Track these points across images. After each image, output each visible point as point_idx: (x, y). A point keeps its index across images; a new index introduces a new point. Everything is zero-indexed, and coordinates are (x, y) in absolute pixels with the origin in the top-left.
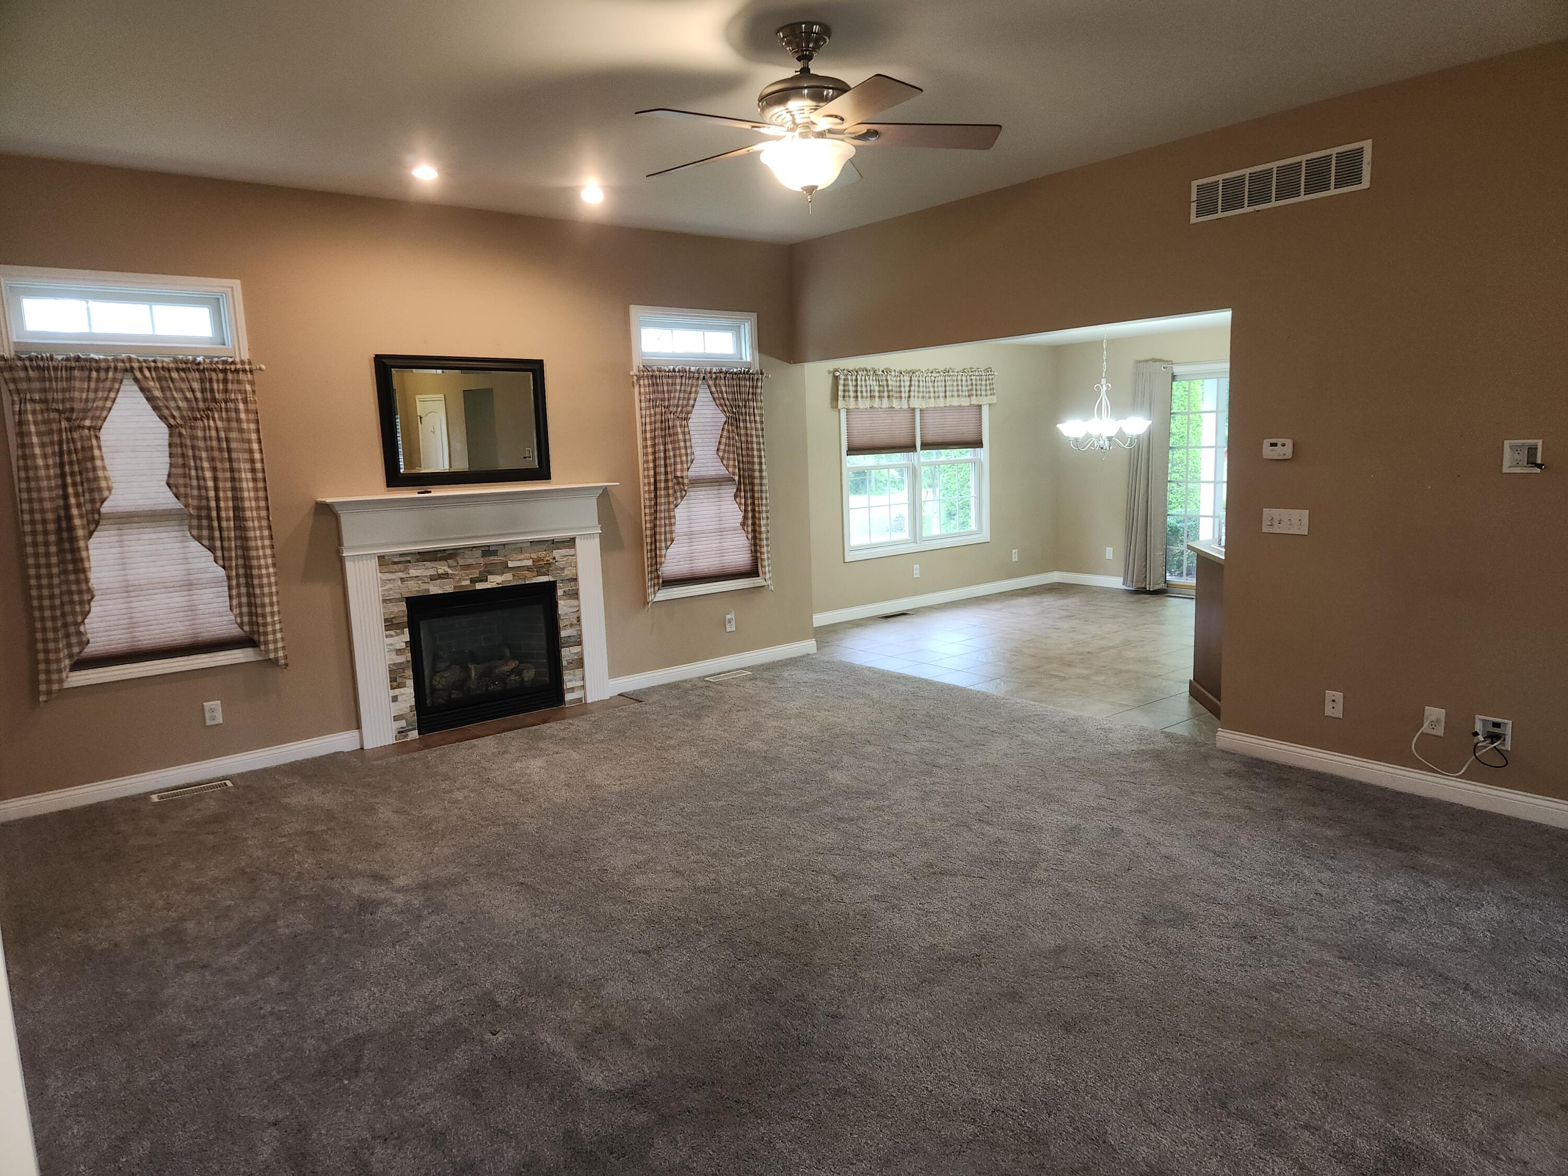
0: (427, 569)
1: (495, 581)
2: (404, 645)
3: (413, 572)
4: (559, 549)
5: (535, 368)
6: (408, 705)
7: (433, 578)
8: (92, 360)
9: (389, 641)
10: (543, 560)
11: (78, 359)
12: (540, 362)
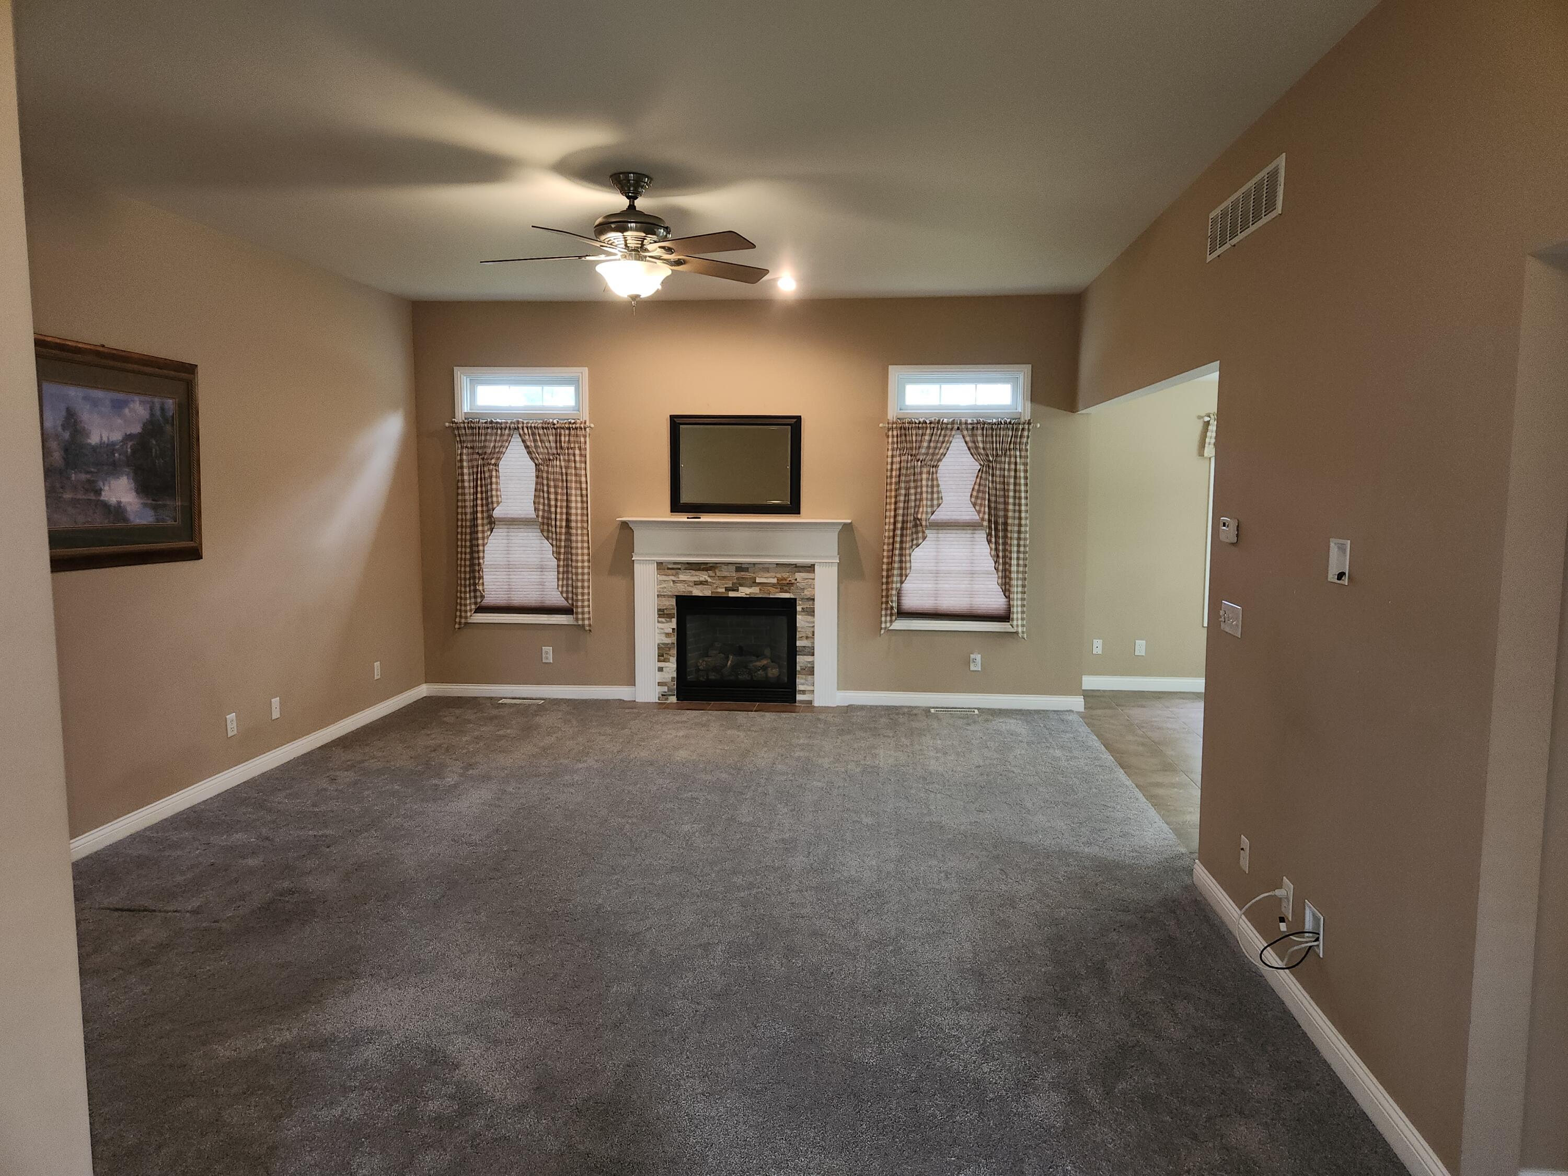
0: (692, 576)
1: (744, 592)
2: (671, 631)
3: (682, 577)
4: (800, 572)
5: (794, 424)
6: (671, 676)
7: (696, 583)
8: (497, 423)
9: (661, 625)
10: (786, 580)
11: (491, 422)
12: (799, 418)
